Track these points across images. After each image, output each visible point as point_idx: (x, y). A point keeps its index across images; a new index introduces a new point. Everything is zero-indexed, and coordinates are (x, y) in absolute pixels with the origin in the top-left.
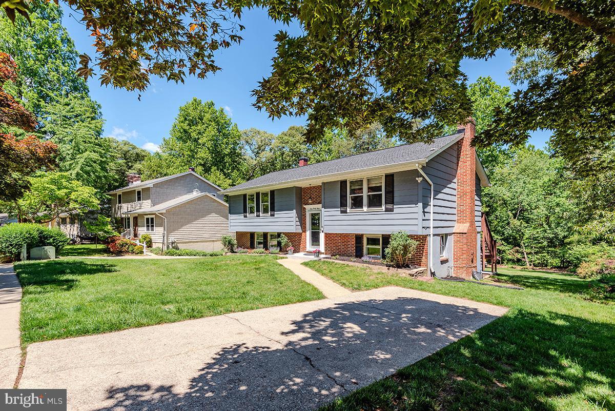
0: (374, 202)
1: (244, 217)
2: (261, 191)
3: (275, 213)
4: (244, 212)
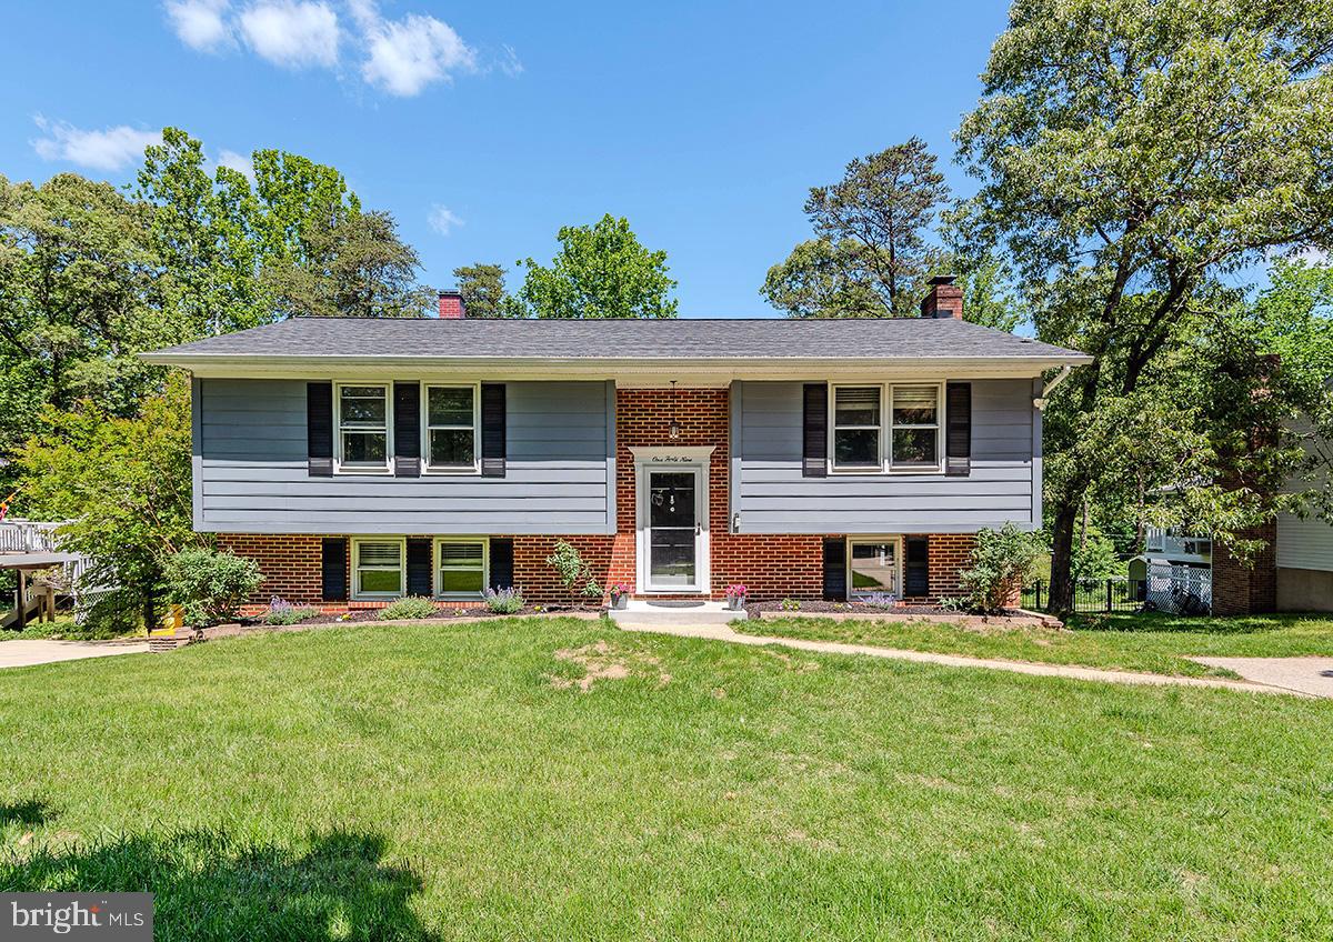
0: (916, 448)
1: (310, 475)
2: (428, 377)
3: (508, 464)
4: (312, 454)
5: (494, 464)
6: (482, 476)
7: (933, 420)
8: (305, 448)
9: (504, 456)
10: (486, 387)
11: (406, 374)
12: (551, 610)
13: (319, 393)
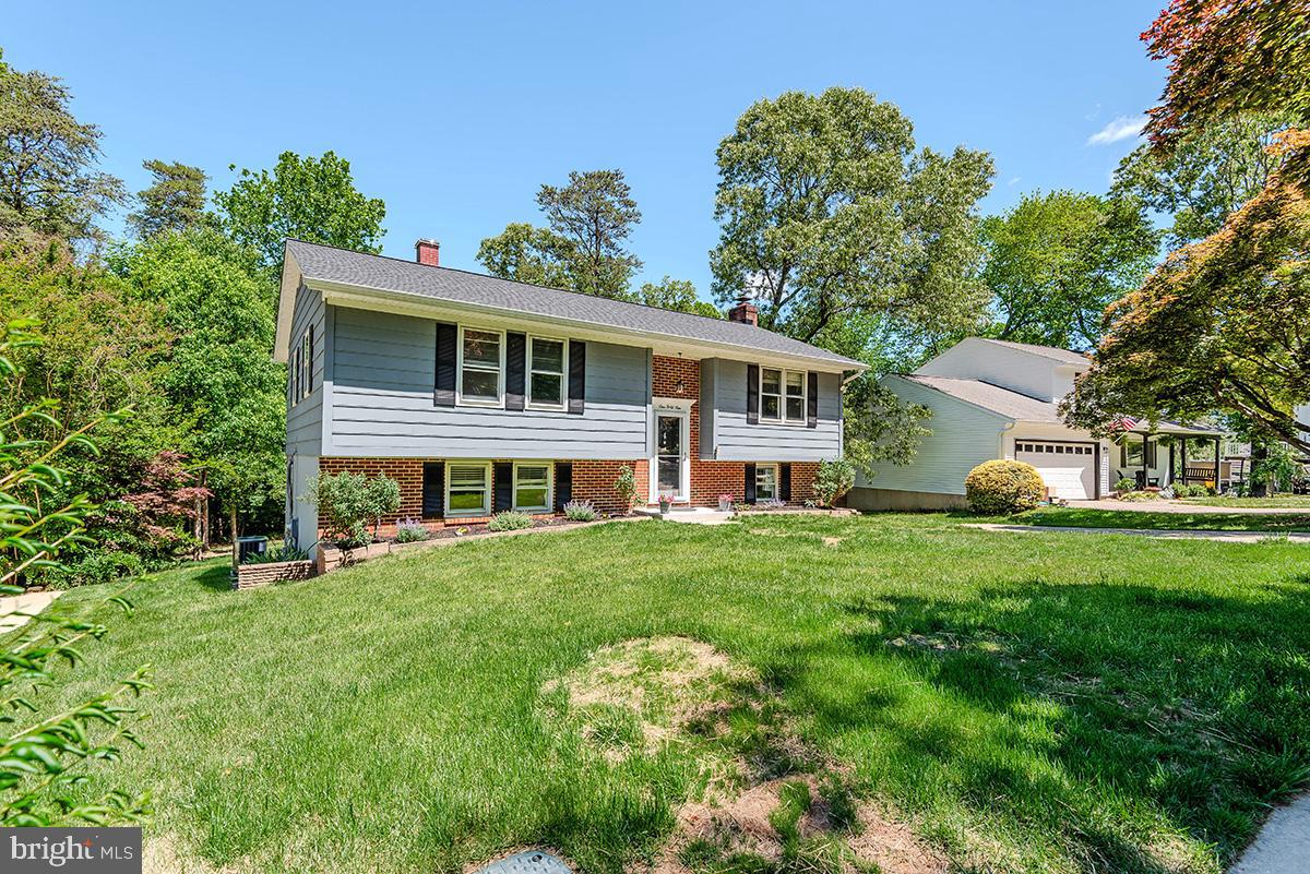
1: (435, 405)
2: (534, 330)
3: (586, 405)
4: (437, 387)
5: (576, 403)
6: (568, 413)
7: (800, 393)
8: (431, 381)
9: (583, 398)
10: (573, 343)
11: (517, 325)
12: (613, 517)
13: (446, 332)
